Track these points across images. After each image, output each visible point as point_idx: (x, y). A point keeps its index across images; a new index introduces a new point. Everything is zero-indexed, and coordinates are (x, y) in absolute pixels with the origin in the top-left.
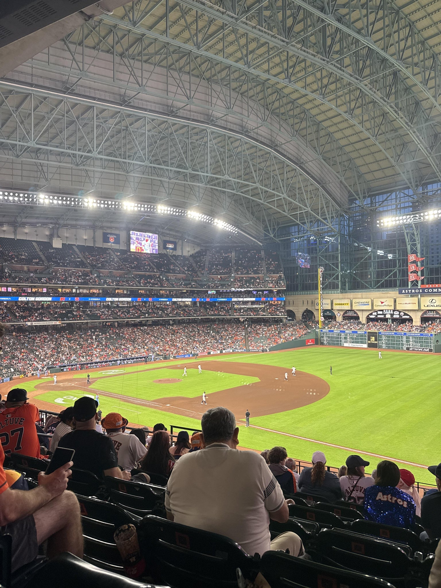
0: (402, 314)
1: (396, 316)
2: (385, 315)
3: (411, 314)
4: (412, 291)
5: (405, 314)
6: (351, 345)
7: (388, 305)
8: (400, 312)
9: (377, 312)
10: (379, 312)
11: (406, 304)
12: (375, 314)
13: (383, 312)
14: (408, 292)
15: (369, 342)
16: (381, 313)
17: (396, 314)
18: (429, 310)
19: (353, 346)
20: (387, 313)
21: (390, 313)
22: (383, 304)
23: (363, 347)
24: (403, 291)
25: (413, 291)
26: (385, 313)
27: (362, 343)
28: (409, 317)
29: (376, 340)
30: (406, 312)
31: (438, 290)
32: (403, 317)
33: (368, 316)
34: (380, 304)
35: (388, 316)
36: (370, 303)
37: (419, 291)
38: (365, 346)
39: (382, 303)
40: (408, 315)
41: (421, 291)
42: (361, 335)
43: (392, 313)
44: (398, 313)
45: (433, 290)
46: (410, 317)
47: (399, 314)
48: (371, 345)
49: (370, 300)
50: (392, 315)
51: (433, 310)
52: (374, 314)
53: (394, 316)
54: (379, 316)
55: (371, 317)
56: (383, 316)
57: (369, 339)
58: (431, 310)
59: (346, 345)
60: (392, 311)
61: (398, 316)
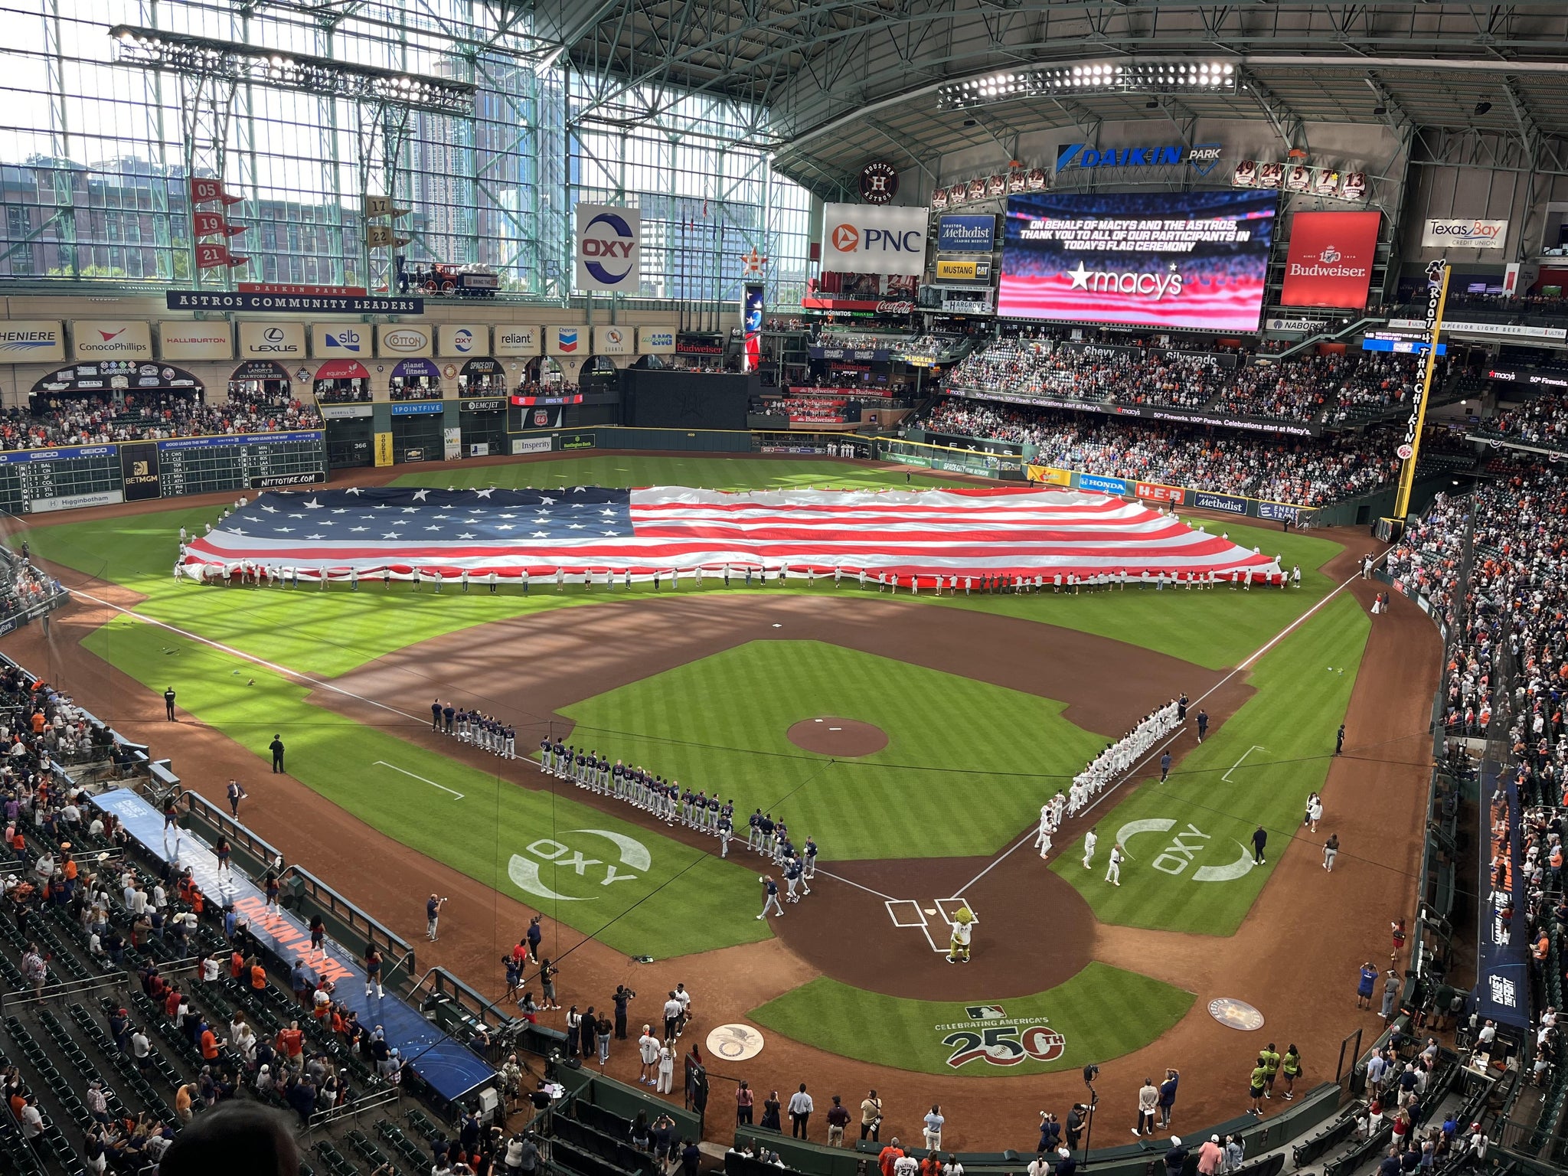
0: (169, 372)
1: (149, 381)
2: (106, 380)
3: (199, 373)
4: (210, 301)
5: (180, 375)
6: (59, 503)
7: (131, 346)
8: (161, 368)
9: (74, 369)
10: (83, 371)
11: (193, 340)
12: (69, 375)
13: (98, 370)
14: (200, 302)
15: (130, 481)
16: (92, 371)
17: (149, 373)
18: (253, 362)
19: (68, 506)
20: (115, 371)
21: (125, 371)
22: (112, 342)
23: (110, 502)
24: (184, 300)
25: (216, 301)
26: (108, 372)
27: (104, 488)
28: (191, 383)
29: (152, 471)
30: (185, 369)
31: (287, 303)
32: (174, 384)
33: (37, 387)
34: (100, 341)
35: (119, 383)
36: (58, 338)
37: (235, 302)
38: (116, 497)
39: (107, 337)
40: (188, 377)
41: (239, 302)
42: (99, 462)
43: (133, 371)
44: (155, 371)
45: (274, 302)
46: (197, 383)
47: (159, 376)
48: (137, 493)
49: (57, 329)
50: (133, 379)
51: (267, 362)
52: (61, 376)
53: (142, 383)
54: (82, 385)
55: (53, 387)
56: (99, 384)
57: (129, 473)
58: (260, 362)
59: (39, 506)
60: (132, 365)
61: (155, 382)
